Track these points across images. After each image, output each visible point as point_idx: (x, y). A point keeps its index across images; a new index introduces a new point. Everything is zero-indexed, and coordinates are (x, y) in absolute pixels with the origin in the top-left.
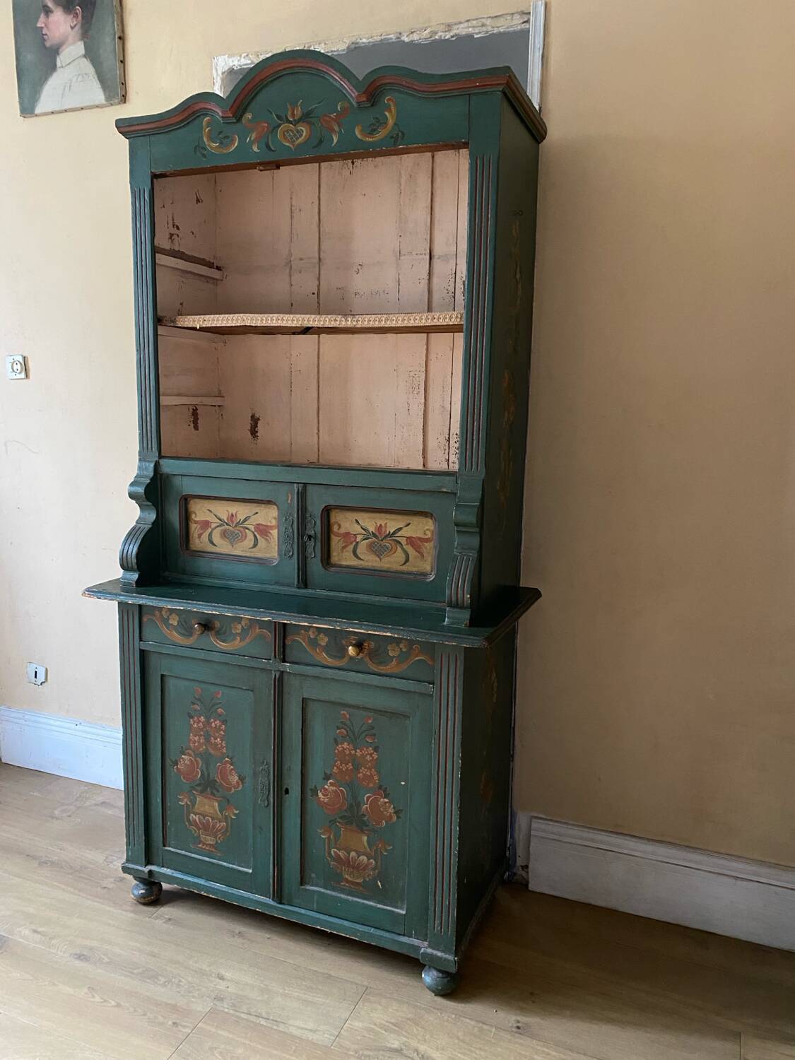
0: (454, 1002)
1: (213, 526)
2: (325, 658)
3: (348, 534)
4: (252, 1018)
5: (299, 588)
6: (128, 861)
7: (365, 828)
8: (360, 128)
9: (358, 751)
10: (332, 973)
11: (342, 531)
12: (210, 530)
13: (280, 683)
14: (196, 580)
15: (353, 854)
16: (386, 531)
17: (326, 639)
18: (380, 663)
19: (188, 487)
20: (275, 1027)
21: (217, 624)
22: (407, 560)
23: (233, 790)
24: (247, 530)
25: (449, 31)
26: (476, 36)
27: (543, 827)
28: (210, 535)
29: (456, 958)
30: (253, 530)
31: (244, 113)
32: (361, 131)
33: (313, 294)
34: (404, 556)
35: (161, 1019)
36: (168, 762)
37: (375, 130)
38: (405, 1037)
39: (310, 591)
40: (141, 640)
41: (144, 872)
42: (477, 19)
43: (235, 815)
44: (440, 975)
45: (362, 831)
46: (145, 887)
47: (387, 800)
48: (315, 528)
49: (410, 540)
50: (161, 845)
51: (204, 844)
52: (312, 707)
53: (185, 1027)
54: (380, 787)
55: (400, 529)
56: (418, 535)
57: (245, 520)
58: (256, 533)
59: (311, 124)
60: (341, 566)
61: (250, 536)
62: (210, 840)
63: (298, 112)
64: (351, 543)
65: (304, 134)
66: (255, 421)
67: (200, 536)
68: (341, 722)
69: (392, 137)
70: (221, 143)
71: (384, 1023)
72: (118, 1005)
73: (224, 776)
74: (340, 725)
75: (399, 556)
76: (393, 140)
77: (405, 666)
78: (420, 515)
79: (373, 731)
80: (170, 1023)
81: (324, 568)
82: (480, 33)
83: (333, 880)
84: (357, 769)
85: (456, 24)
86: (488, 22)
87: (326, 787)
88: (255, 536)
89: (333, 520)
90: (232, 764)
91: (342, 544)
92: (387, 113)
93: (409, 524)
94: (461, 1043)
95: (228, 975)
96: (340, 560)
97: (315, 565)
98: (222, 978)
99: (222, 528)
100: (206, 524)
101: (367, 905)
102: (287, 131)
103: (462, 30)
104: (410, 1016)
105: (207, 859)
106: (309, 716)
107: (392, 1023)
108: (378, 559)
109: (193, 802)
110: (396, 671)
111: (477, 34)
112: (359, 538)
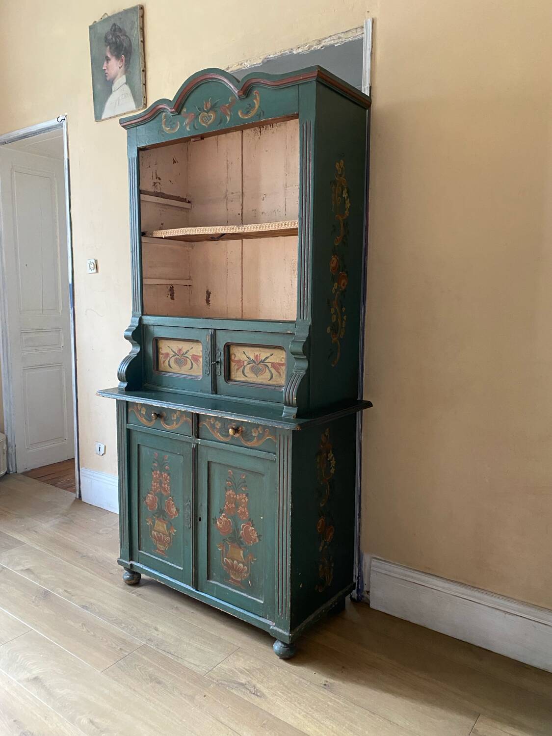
0: (290, 664)
1: (171, 356)
2: (219, 437)
3: (239, 361)
4: (164, 653)
5: (212, 394)
6: (121, 557)
7: (242, 546)
8: (241, 111)
9: (238, 496)
10: (222, 637)
11: (236, 359)
12: (169, 358)
13: (196, 451)
14: (160, 389)
15: (235, 562)
16: (260, 358)
17: (220, 425)
18: (248, 440)
19: (158, 332)
20: (176, 660)
21: (165, 414)
22: (272, 378)
23: (173, 517)
24: (187, 359)
25: (319, 44)
26: (336, 45)
27: (378, 564)
28: (169, 361)
29: (290, 635)
30: (190, 358)
31: (182, 108)
32: (242, 113)
33: (239, 214)
34: (270, 374)
35: (114, 645)
36: (142, 499)
37: (249, 111)
38: (251, 677)
39: (218, 396)
40: (127, 423)
41: (127, 564)
42: (335, 34)
43: (174, 532)
44: (283, 645)
45: (240, 548)
46: (130, 575)
47: (253, 528)
48: (221, 357)
49: (273, 364)
50: (138, 549)
51: (159, 550)
52: (213, 466)
53: (126, 651)
54: (250, 519)
55: (267, 358)
56: (278, 362)
57: (186, 353)
58: (192, 360)
59: (215, 112)
60: (235, 381)
61: (189, 362)
62: (162, 548)
63: (209, 106)
64: (242, 367)
65: (212, 118)
66: (208, 294)
67: (164, 362)
68: (229, 477)
69: (258, 115)
70: (171, 127)
71: (242, 668)
72: (94, 636)
73: (168, 507)
74: (228, 479)
75: (267, 375)
76: (258, 117)
77: (261, 442)
78: (279, 349)
79: (246, 484)
80: (119, 648)
81: (226, 381)
82: (338, 43)
83: (225, 579)
84: (237, 507)
85: (324, 39)
86: (342, 35)
87: (221, 518)
88: (191, 362)
89: (231, 352)
90: (173, 501)
91: (236, 367)
92: (255, 101)
93: (273, 354)
94: (284, 688)
95: (160, 629)
96: (236, 377)
97: (221, 380)
98: (156, 629)
99: (175, 357)
100: (167, 355)
101: (242, 595)
102: (204, 117)
103: (327, 42)
104: (259, 667)
105: (161, 560)
106: (212, 472)
107: (246, 669)
108: (256, 377)
109: (154, 523)
110: (256, 445)
111: (336, 44)
112: (246, 363)
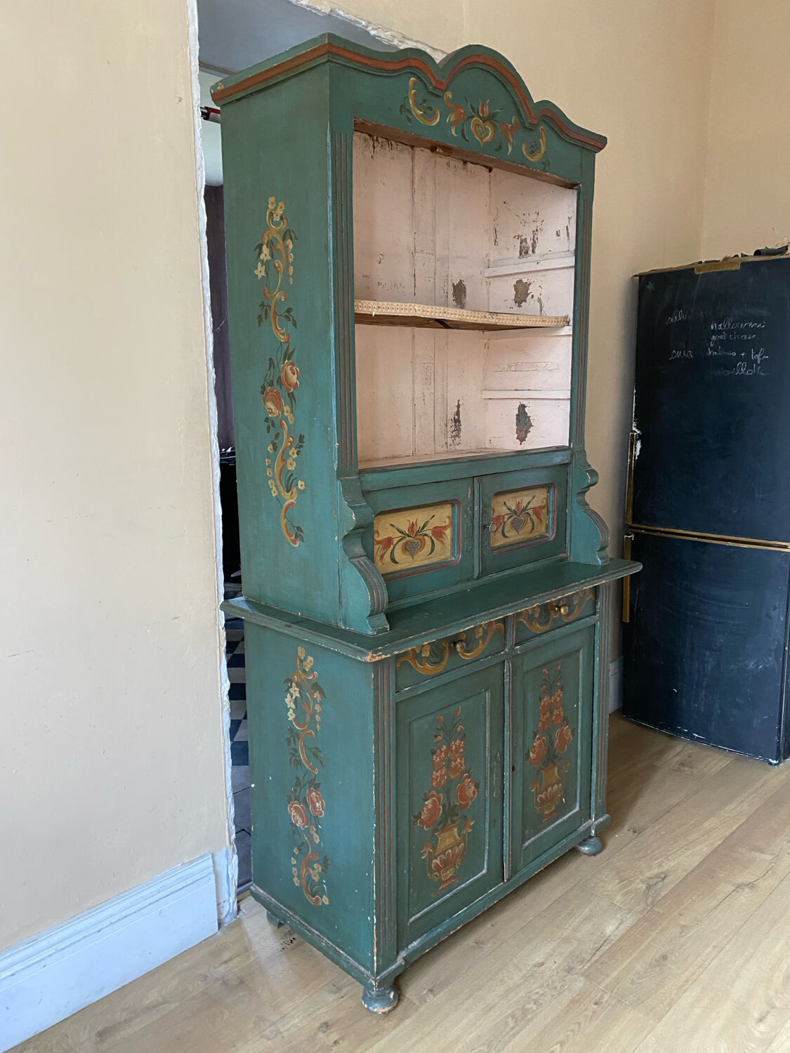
1: (394, 541)
2: (538, 627)
3: (498, 518)
5: (478, 579)
7: (555, 761)
8: (526, 146)
9: (552, 697)
11: (495, 515)
12: (392, 547)
15: (550, 789)
16: (521, 507)
17: (539, 610)
18: (569, 614)
21: (464, 637)
22: (533, 528)
23: (470, 803)
24: (426, 537)
28: (392, 553)
30: (431, 535)
31: (446, 89)
32: (526, 150)
34: (531, 525)
35: (589, 1013)
37: (534, 152)
39: (485, 578)
40: (396, 691)
45: (555, 765)
47: (566, 727)
48: (489, 516)
49: (536, 511)
50: (406, 921)
51: (443, 883)
54: (563, 719)
55: (529, 503)
56: (539, 505)
57: (424, 527)
58: (433, 538)
59: (494, 126)
60: (495, 548)
61: (427, 542)
62: (449, 873)
63: (487, 111)
64: (501, 524)
65: (489, 134)
67: (382, 557)
68: (543, 680)
69: (543, 163)
73: (463, 793)
74: (543, 682)
75: (528, 526)
76: (543, 166)
77: (582, 609)
78: (541, 488)
79: (561, 674)
81: (492, 552)
84: (551, 714)
87: (535, 743)
88: (433, 541)
90: (468, 777)
91: (494, 528)
92: (541, 141)
93: (533, 497)
96: (495, 543)
97: (487, 552)
98: (541, 964)
99: (404, 541)
100: (389, 541)
101: (559, 824)
102: (478, 125)
105: (449, 895)
108: (516, 533)
109: (435, 845)
110: (579, 614)
112: (506, 517)
